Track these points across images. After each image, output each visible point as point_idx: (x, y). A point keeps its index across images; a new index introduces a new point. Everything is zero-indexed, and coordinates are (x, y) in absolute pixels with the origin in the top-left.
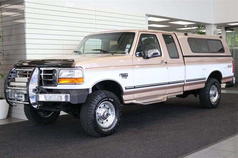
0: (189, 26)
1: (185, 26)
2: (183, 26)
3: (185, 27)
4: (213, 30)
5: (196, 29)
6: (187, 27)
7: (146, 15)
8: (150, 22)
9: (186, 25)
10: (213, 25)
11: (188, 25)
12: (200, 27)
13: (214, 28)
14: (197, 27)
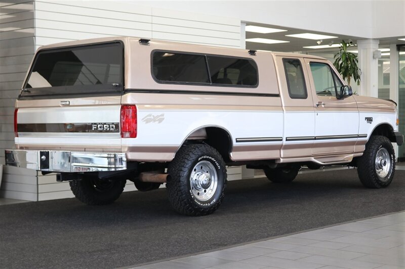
0: (325, 42)
1: (319, 42)
2: (314, 42)
3: (318, 45)
4: (372, 50)
5: (340, 47)
6: (321, 44)
7: (242, 22)
8: (249, 35)
9: (319, 40)
10: (371, 41)
11: (324, 40)
12: (348, 45)
13: (373, 47)
14: (341, 44)
